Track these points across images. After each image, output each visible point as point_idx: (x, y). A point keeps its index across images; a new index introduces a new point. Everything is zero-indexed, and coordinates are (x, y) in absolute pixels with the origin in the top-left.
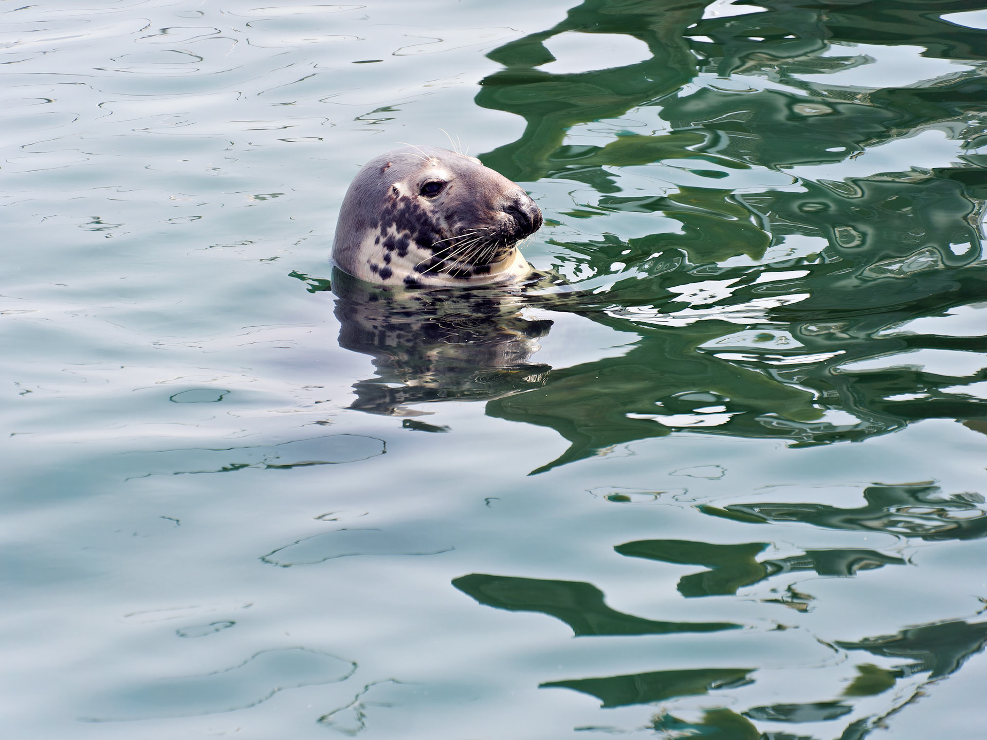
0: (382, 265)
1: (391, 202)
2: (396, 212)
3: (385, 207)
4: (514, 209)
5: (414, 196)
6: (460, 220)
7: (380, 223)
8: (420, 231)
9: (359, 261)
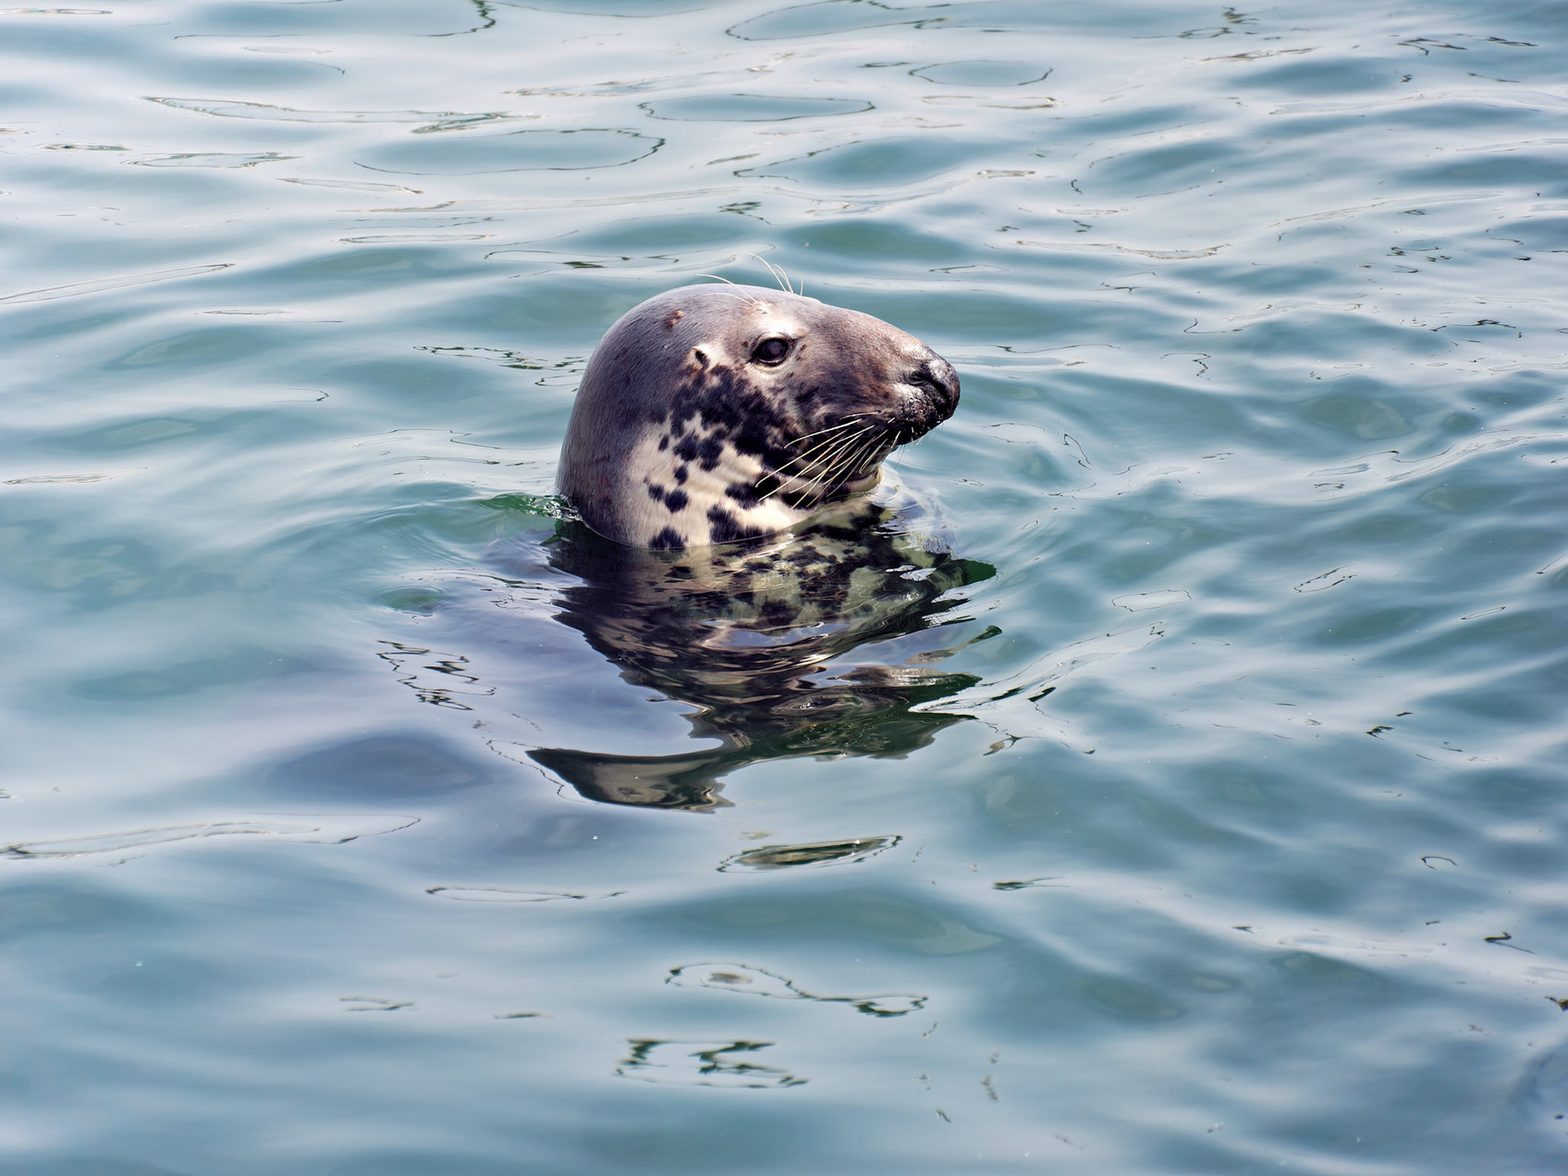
0: (670, 486)
1: (694, 375)
2: (702, 393)
3: (681, 385)
4: (922, 377)
5: (738, 365)
6: (824, 403)
7: (670, 414)
8: (746, 423)
9: (628, 480)
